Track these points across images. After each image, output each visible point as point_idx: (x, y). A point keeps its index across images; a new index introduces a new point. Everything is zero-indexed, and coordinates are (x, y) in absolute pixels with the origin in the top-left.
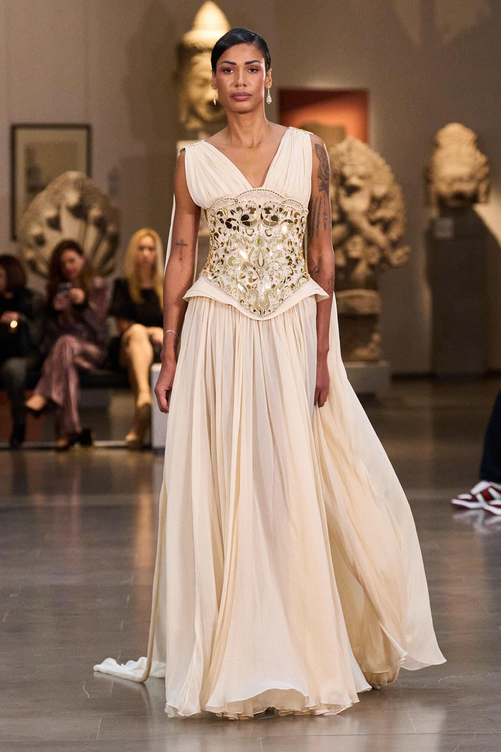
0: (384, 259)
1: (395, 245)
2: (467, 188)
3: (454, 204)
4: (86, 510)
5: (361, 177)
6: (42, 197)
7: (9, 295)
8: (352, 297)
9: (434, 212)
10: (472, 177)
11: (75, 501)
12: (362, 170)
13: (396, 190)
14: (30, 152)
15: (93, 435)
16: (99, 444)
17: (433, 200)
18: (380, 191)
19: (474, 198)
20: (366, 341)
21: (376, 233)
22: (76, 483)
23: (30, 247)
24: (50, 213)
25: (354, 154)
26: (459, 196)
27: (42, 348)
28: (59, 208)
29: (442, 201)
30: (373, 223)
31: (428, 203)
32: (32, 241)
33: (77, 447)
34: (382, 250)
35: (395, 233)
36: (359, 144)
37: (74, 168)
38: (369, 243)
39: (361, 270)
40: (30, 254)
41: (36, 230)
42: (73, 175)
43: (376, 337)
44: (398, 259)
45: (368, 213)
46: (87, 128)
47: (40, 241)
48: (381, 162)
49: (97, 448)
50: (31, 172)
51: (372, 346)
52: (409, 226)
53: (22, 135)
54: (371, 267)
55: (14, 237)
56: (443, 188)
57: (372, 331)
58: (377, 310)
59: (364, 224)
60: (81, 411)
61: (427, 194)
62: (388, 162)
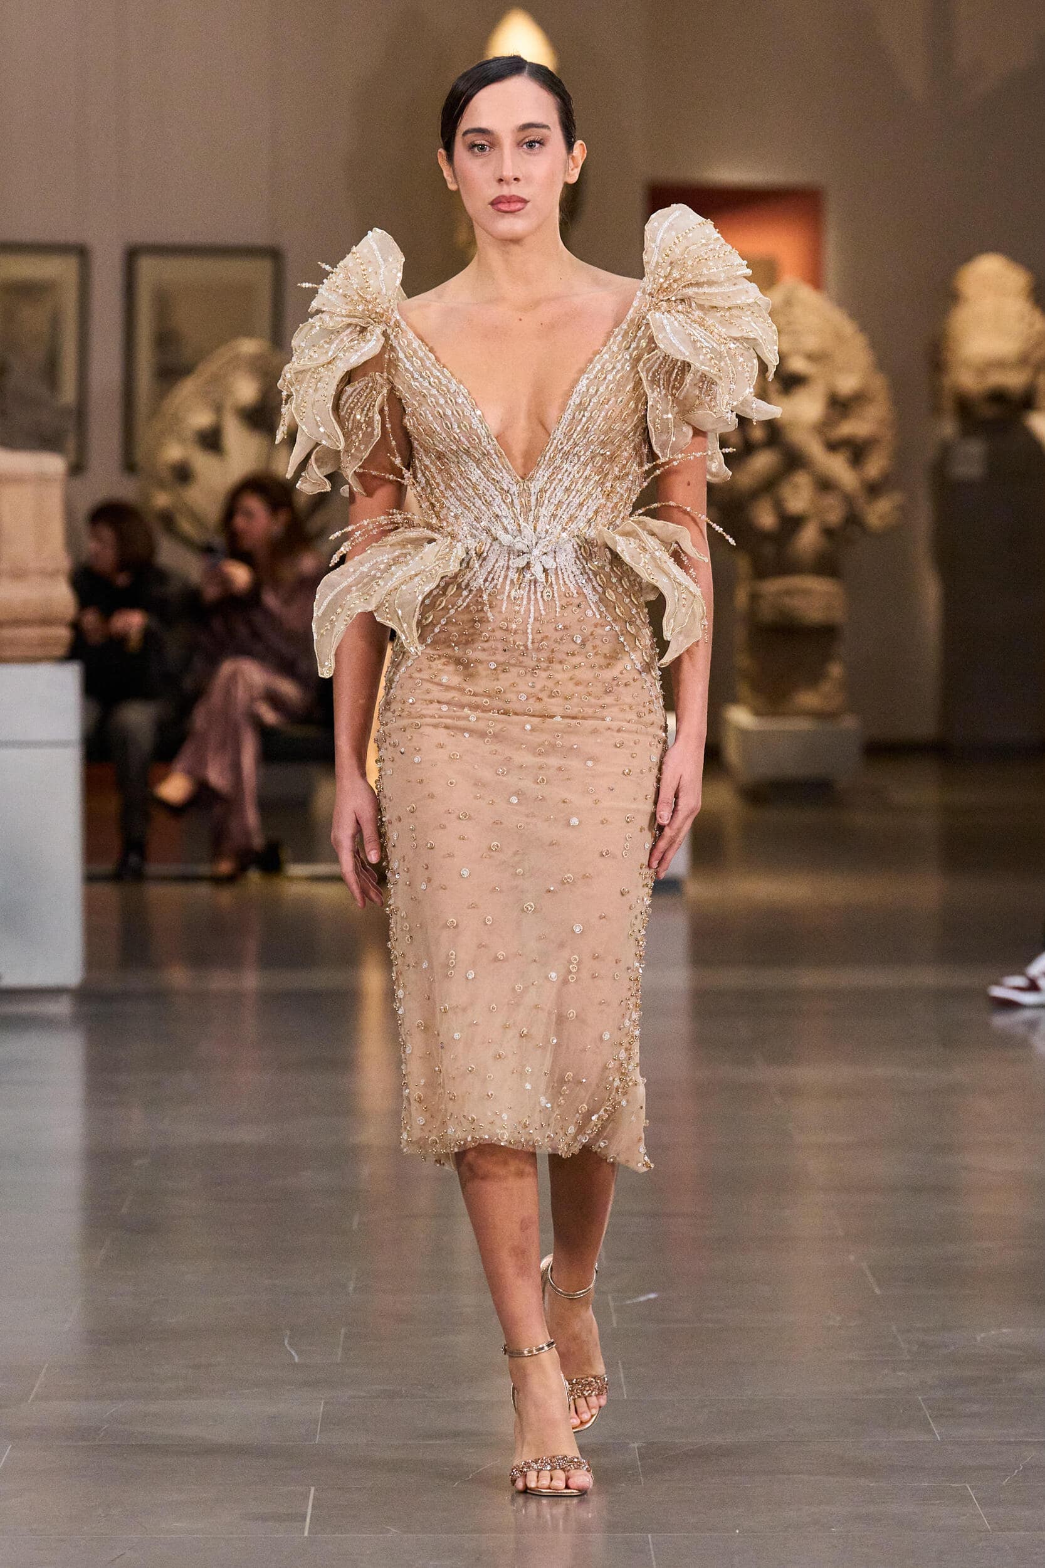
0: (853, 519)
1: (874, 490)
2: (1014, 380)
3: (988, 412)
4: (271, 1000)
5: (811, 357)
6: (188, 388)
7: (122, 580)
8: (789, 593)
9: (948, 428)
10: (1023, 360)
11: (251, 980)
12: (811, 343)
13: (879, 384)
14: (163, 302)
15: (286, 853)
16: (296, 870)
17: (948, 405)
18: (847, 384)
19: (1026, 402)
20: (814, 678)
21: (837, 467)
22: (252, 946)
23: (162, 485)
24: (202, 419)
25: (798, 311)
26: (998, 397)
27: (188, 683)
28: (218, 409)
29: (964, 407)
30: (833, 446)
31: (936, 410)
32: (166, 474)
33: (254, 877)
34: (848, 500)
35: (875, 466)
36: (806, 294)
37: (249, 334)
38: (825, 485)
39: (808, 538)
40: (162, 500)
41: (174, 452)
42: (249, 347)
43: (836, 670)
44: (880, 517)
45: (823, 427)
46: (274, 254)
47: (183, 474)
48: (848, 328)
49: (291, 879)
50: (165, 339)
51: (827, 687)
52: (901, 456)
53: (149, 269)
54: (828, 532)
55: (130, 466)
56: (967, 380)
57: (826, 658)
58: (838, 615)
59: (815, 449)
60: (265, 806)
61: (936, 392)
62: (864, 328)
